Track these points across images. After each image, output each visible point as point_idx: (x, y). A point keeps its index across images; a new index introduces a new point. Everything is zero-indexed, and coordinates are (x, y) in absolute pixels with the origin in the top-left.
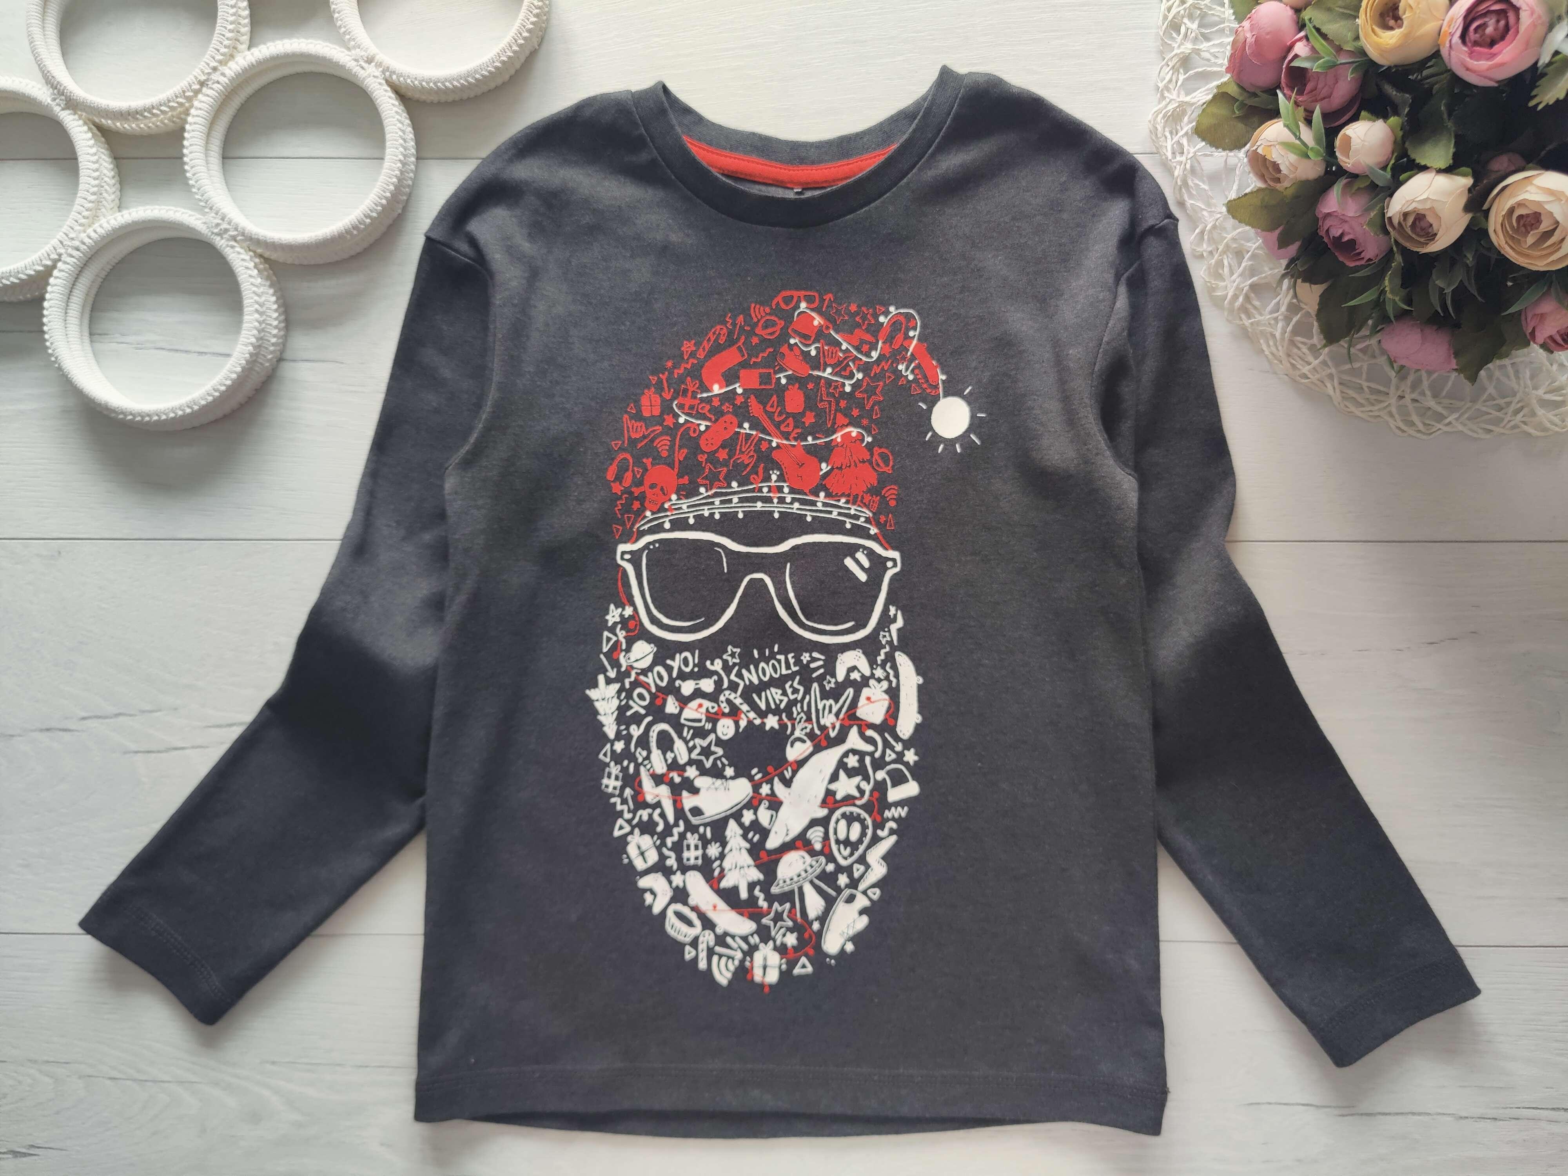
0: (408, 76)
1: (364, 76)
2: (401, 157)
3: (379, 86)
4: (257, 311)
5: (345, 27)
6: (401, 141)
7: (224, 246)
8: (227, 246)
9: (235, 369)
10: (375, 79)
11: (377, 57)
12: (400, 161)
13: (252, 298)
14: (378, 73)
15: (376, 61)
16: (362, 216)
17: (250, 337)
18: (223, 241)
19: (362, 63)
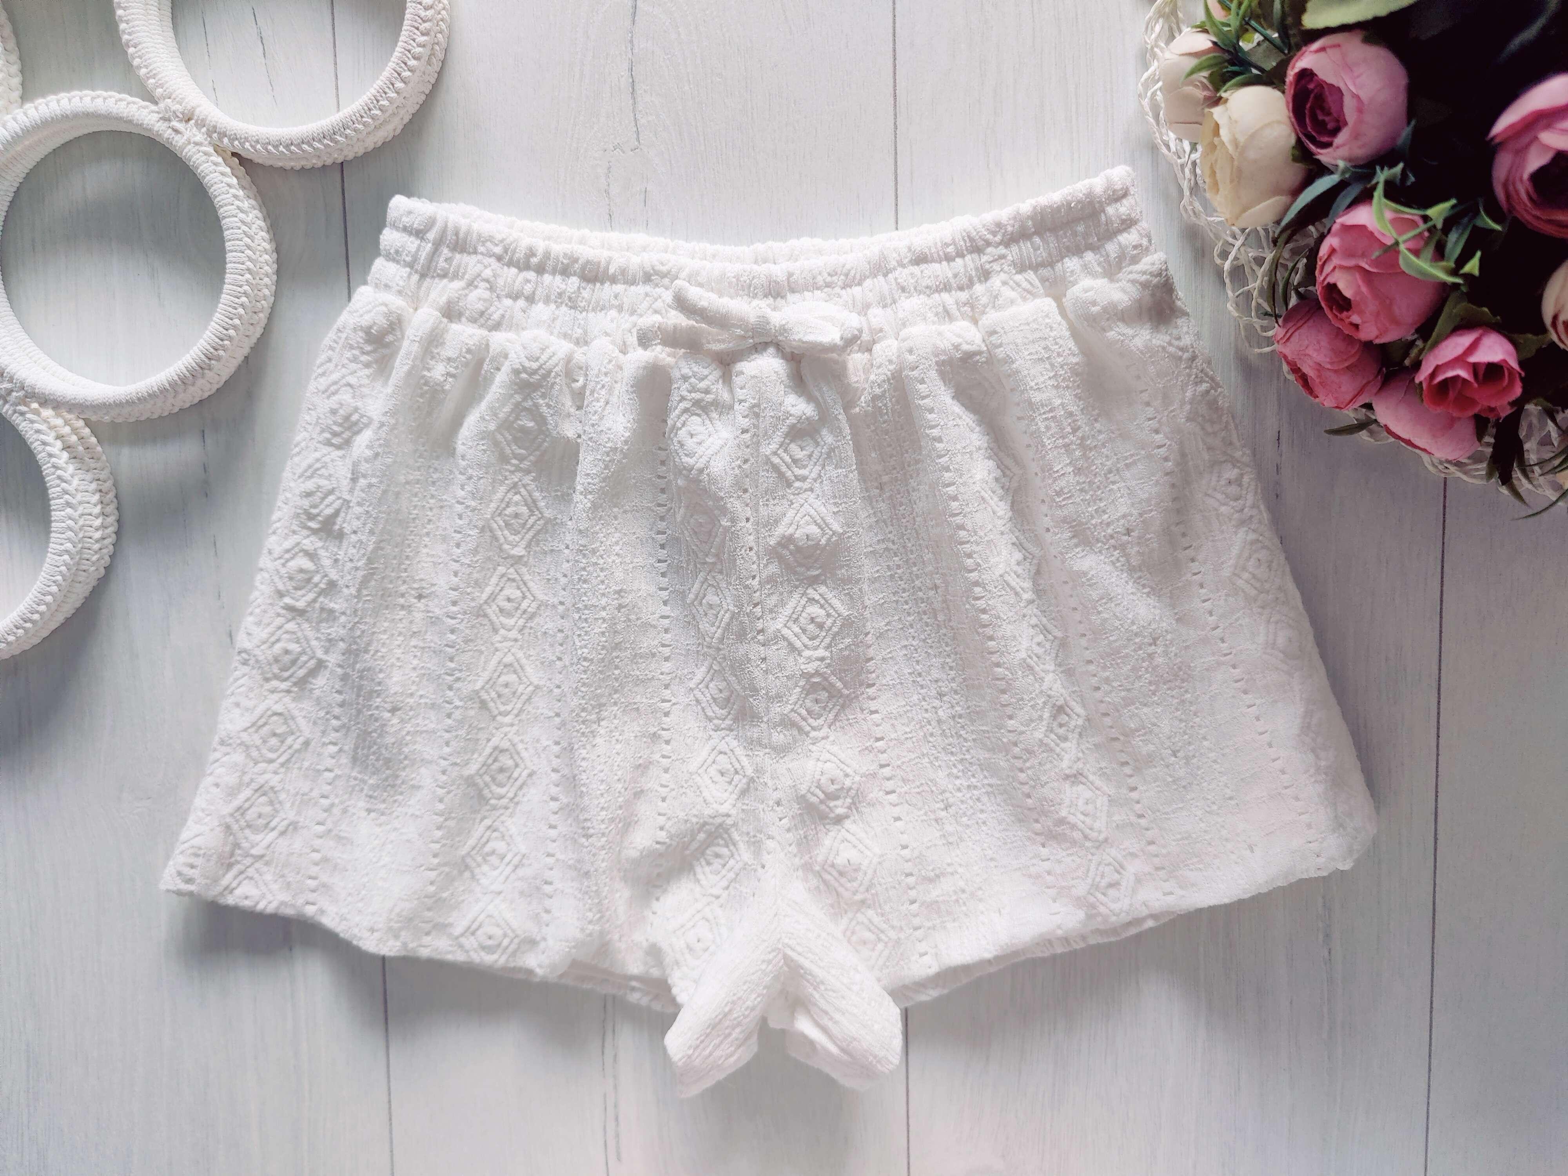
0: (246, 139)
1: (180, 144)
3: (204, 158)
4: (68, 504)
5: (146, 67)
6: (246, 240)
7: (10, 412)
8: (15, 412)
9: (48, 589)
10: (197, 148)
11: (197, 112)
12: (248, 269)
13: (58, 486)
14: (199, 137)
15: (196, 117)
16: (203, 357)
17: (63, 541)
18: (7, 406)
19: (175, 124)
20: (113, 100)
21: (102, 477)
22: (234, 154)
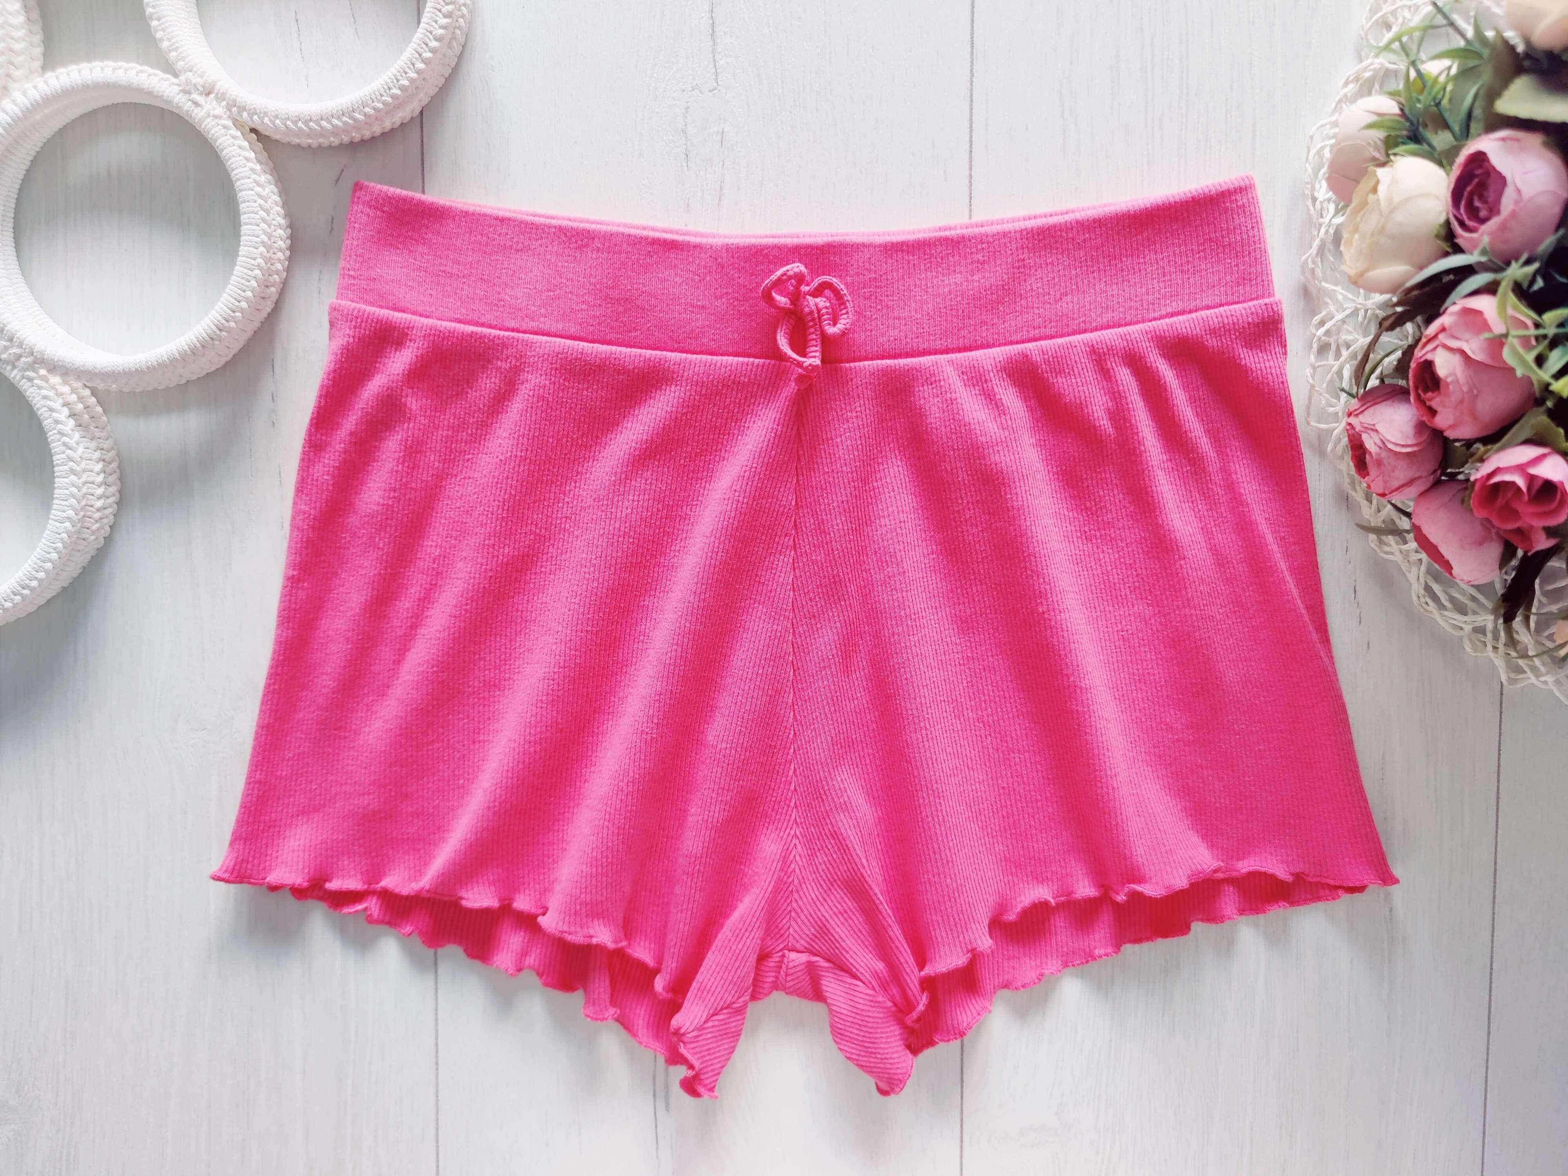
0: (266, 114)
1: (199, 116)
2: (265, 238)
3: (223, 131)
4: (73, 471)
5: (169, 40)
6: (262, 213)
7: (18, 377)
8: (23, 377)
9: (48, 556)
10: (216, 121)
11: (218, 86)
13: (64, 453)
14: (219, 111)
15: (216, 91)
16: (214, 328)
17: (65, 508)
18: (15, 372)
19: (195, 96)
20: (133, 72)
21: (105, 446)
22: (253, 130)
